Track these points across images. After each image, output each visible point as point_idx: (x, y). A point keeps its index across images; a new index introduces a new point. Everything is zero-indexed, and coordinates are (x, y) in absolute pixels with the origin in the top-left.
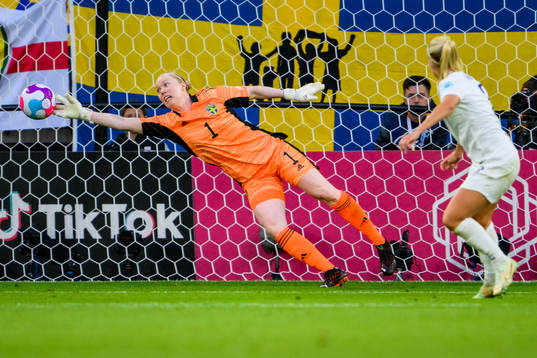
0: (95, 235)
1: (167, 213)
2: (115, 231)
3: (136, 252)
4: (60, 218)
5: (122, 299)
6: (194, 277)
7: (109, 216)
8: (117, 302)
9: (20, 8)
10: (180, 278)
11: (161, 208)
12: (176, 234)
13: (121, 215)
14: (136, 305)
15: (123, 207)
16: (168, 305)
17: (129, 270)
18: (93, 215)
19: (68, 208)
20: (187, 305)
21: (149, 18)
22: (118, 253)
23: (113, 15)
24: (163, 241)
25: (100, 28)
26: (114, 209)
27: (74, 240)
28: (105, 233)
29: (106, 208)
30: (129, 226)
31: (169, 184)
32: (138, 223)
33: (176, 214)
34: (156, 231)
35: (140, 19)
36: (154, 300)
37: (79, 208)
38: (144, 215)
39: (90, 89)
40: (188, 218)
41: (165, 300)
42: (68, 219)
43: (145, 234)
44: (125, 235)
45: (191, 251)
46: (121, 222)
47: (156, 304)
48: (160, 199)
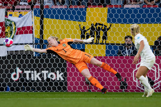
0: (40, 79)
1: (60, 73)
2: (45, 78)
3: (51, 84)
4: (30, 75)
5: (47, 97)
6: (67, 91)
7: (43, 74)
8: (46, 97)
9: (19, 17)
10: (63, 91)
11: (58, 72)
12: (62, 79)
13: (47, 74)
14: (51, 98)
15: (47, 72)
16: (60, 99)
17: (49, 89)
18: (39, 74)
19: (32, 72)
20: (65, 99)
21: (55, 20)
22: (46, 84)
23: (45, 19)
24: (58, 81)
25: (41, 22)
26: (45, 72)
27: (34, 81)
28: (43, 79)
29: (43, 72)
30: (49, 77)
31: (60, 65)
32: (52, 76)
33: (62, 73)
34: (56, 78)
35: (52, 20)
36: (56, 97)
37: (35, 72)
38: (53, 74)
39: (38, 39)
40: (65, 75)
41: (59, 97)
42: (32, 75)
43: (53, 79)
44: (48, 79)
45: (66, 84)
46: (47, 76)
47: (56, 98)
48: (58, 69)
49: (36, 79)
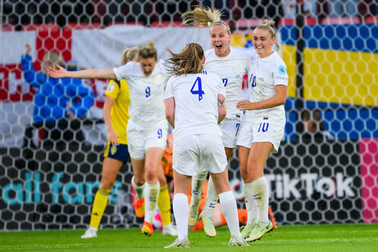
0: (297, 195)
1: (344, 178)
2: (309, 192)
3: (322, 205)
4: (273, 184)
5: (315, 236)
6: (362, 221)
7: (305, 182)
8: (312, 238)
9: (247, 46)
10: (353, 222)
11: (339, 176)
12: (350, 193)
13: (313, 182)
14: (324, 240)
15: (314, 176)
16: (345, 240)
17: (317, 216)
18: (295, 182)
19: (279, 177)
20: (358, 240)
22: (310, 206)
23: (307, 50)
24: (341, 198)
25: (298, 58)
26: (308, 177)
27: (283, 198)
28: (303, 193)
29: (304, 177)
30: (319, 188)
31: (344, 160)
32: (324, 186)
34: (336, 192)
35: (325, 52)
36: (335, 237)
37: (286, 177)
38: (328, 181)
39: (293, 99)
40: (357, 182)
41: (344, 236)
42: (279, 185)
43: (329, 193)
44: (316, 195)
45: (359, 203)
47: (338, 239)
48: (339, 170)
49: (287, 195)
